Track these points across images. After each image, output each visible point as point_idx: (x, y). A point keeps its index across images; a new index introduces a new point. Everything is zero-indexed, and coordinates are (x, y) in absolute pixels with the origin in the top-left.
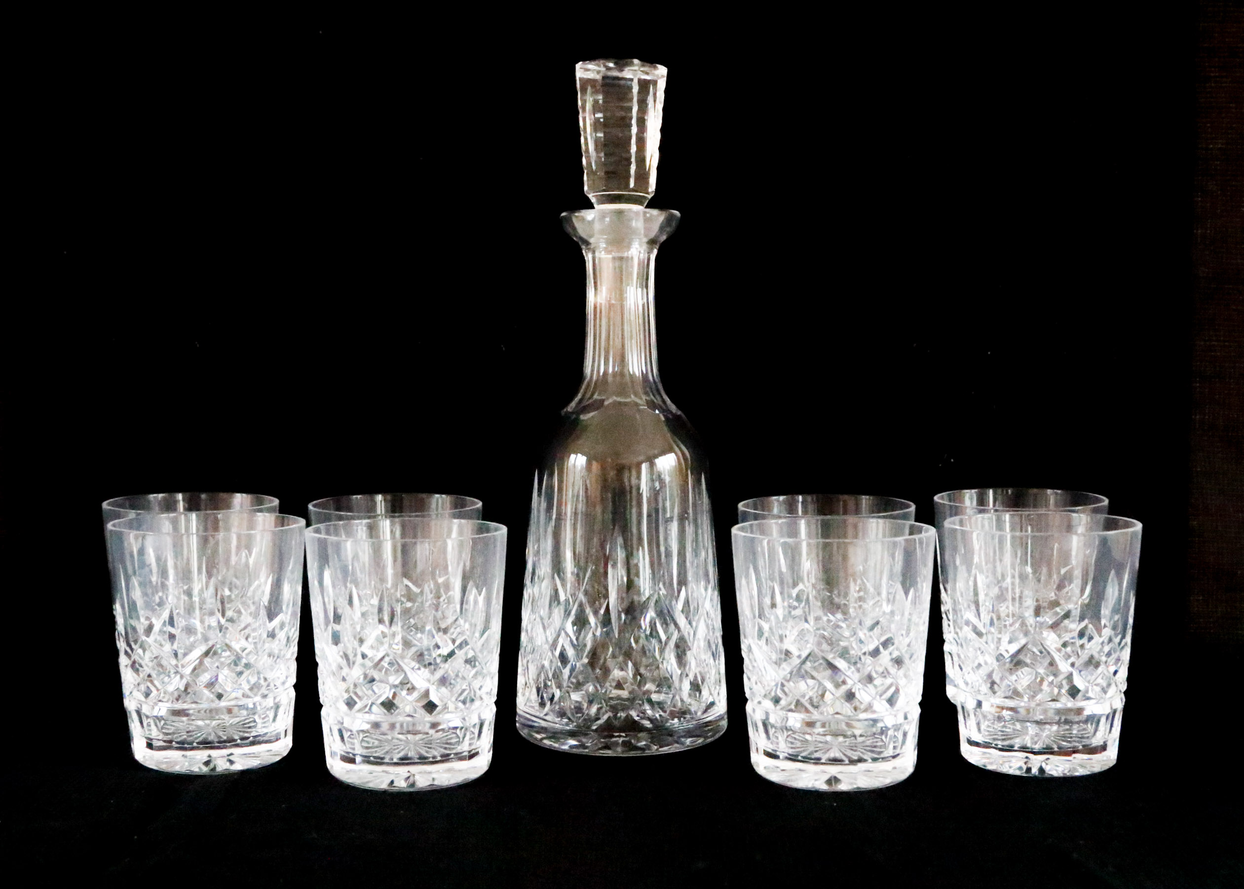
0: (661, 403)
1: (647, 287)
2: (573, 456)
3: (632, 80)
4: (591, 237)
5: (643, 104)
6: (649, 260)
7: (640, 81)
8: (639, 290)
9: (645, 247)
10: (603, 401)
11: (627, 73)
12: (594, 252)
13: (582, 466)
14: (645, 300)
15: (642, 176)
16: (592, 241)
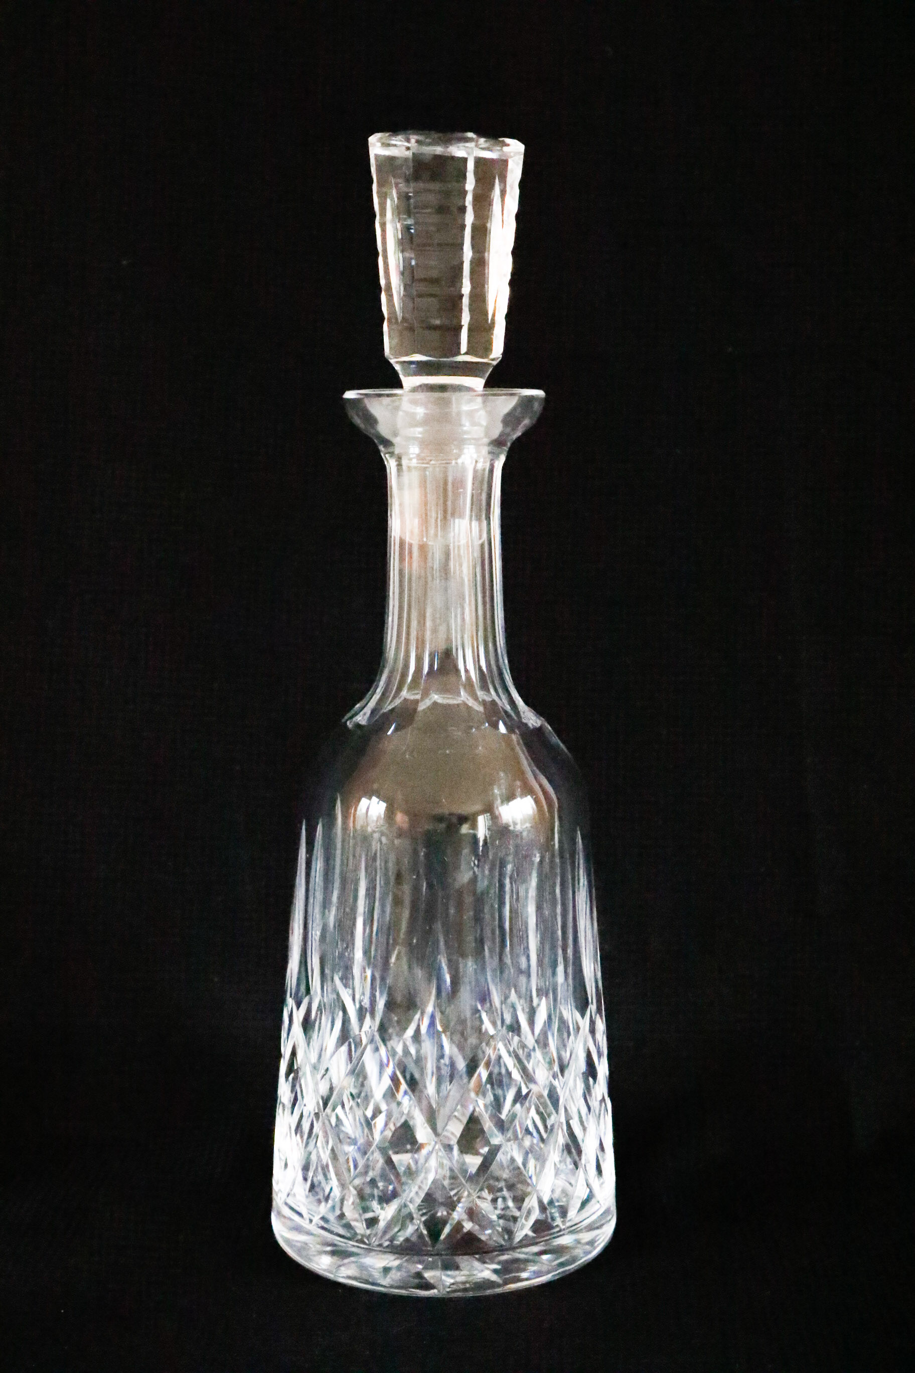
0: (508, 708)
1: (488, 518)
2: (364, 802)
3: (465, 160)
4: (396, 435)
5: (483, 201)
6: (491, 471)
7: (479, 162)
8: (475, 524)
9: (485, 450)
10: (417, 702)
11: (458, 151)
12: (399, 459)
13: (379, 817)
14: (485, 536)
15: (481, 328)
16: (395, 440)
